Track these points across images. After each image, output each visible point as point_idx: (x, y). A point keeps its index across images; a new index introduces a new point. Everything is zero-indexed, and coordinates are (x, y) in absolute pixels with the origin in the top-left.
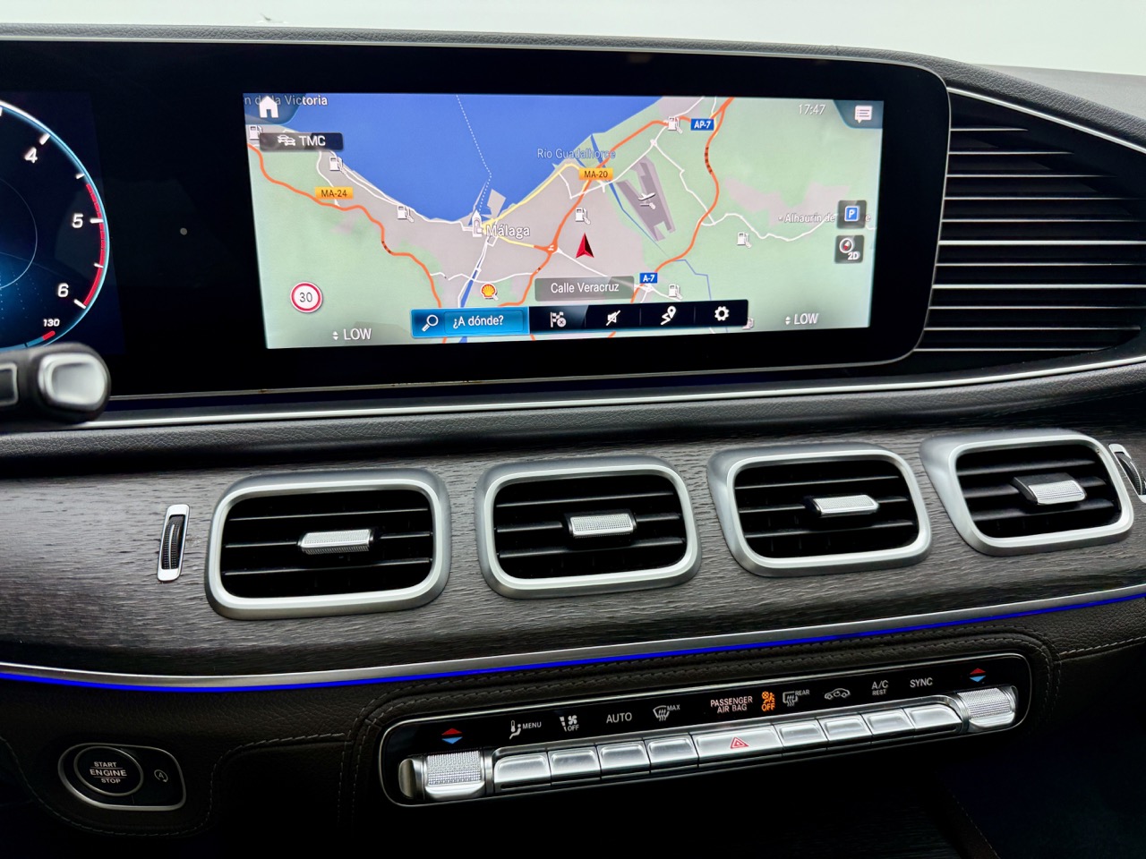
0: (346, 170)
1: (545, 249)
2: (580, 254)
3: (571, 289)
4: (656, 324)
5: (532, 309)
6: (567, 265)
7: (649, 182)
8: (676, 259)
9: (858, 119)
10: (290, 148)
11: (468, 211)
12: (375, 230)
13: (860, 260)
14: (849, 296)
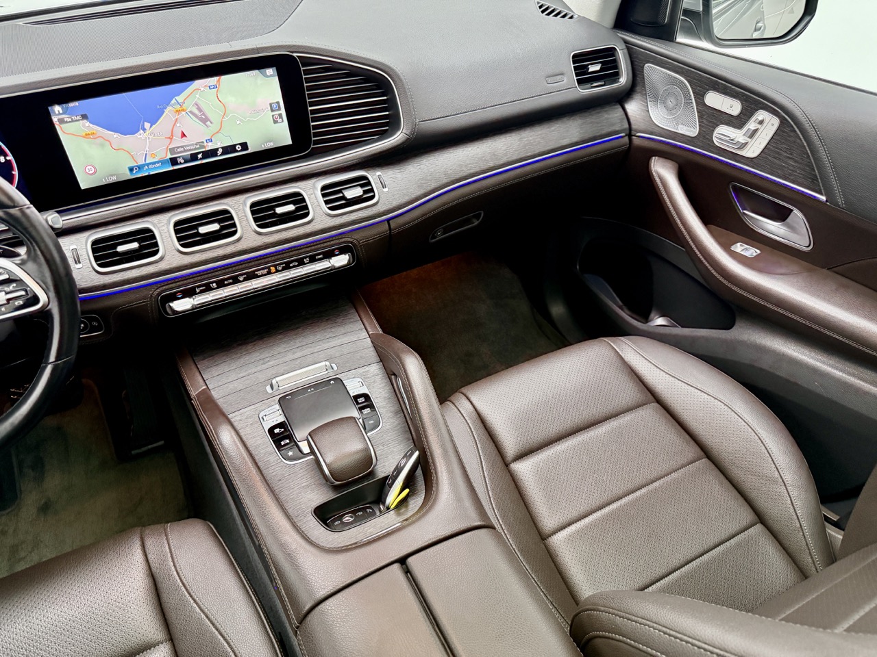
0: (91, 125)
1: (169, 138)
2: (182, 137)
3: (182, 149)
4: (216, 155)
5: (171, 159)
6: (178, 142)
7: (199, 109)
8: (217, 132)
9: (268, 74)
10: (70, 122)
11: (138, 131)
12: (108, 143)
13: (283, 121)
14: (282, 135)
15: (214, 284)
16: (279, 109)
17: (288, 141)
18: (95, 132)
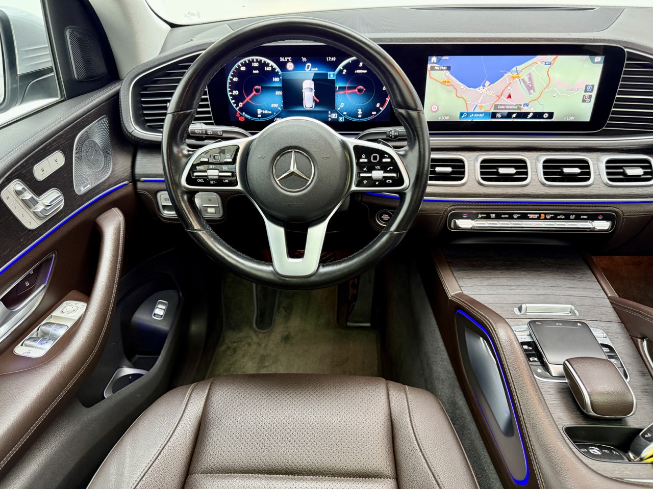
0: (450, 75)
1: (498, 96)
2: (508, 98)
3: (504, 107)
4: (526, 118)
5: (493, 113)
6: (504, 100)
7: (530, 79)
8: (535, 100)
9: (596, 61)
10: (437, 70)
11: (480, 86)
12: (455, 91)
13: (590, 102)
14: (585, 113)
15: (494, 215)
16: (592, 91)
17: (587, 118)
18: (450, 81)
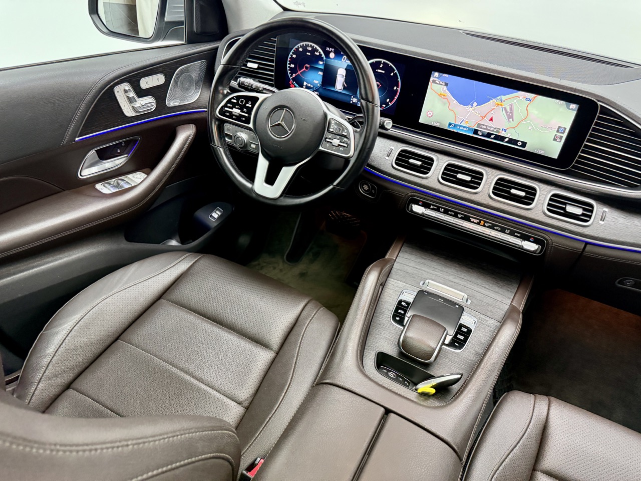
0: (447, 90)
1: (482, 117)
2: (490, 120)
3: (485, 127)
4: (503, 141)
5: (475, 129)
6: (486, 122)
7: (511, 109)
8: (512, 128)
9: (571, 107)
10: (438, 84)
11: (468, 105)
12: (448, 104)
13: (560, 142)
14: (554, 150)
15: (443, 210)
16: (563, 133)
17: (555, 155)
18: (446, 95)
